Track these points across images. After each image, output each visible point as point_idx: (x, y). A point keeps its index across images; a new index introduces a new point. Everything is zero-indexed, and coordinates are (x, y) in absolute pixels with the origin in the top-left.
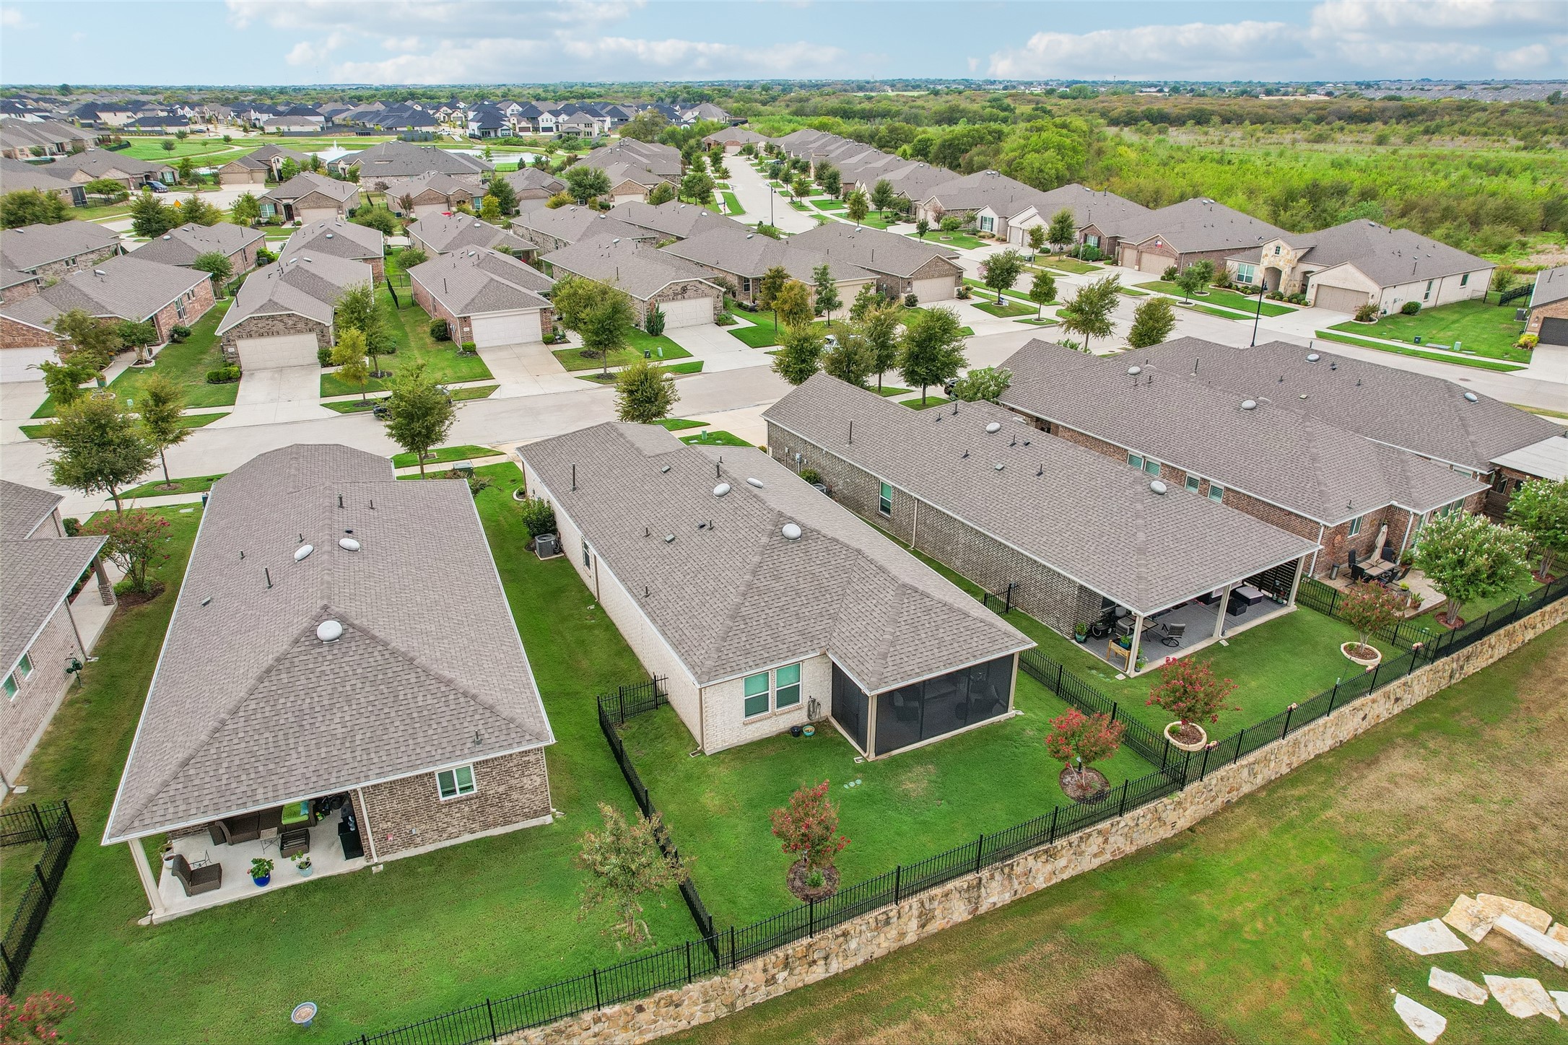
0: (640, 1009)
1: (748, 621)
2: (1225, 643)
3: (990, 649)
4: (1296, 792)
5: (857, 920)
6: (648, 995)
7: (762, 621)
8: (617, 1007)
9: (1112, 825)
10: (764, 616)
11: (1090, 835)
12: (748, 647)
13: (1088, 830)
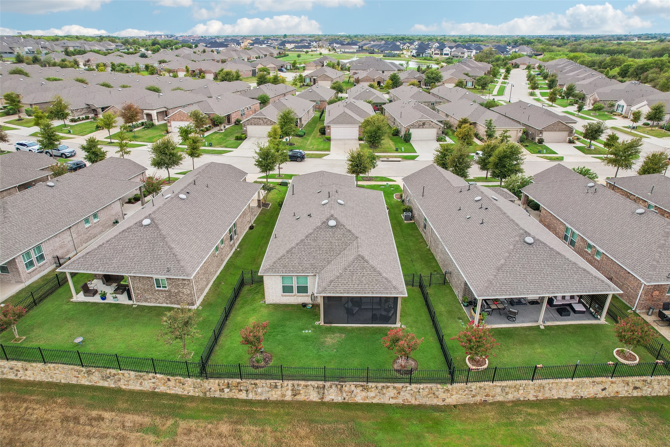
0: (169, 380)
1: (293, 254)
2: (542, 327)
3: (382, 292)
4: (529, 411)
5: (263, 381)
6: (174, 376)
7: (298, 256)
8: (162, 376)
9: (403, 387)
10: (300, 254)
11: (388, 387)
12: (287, 264)
13: (389, 384)
